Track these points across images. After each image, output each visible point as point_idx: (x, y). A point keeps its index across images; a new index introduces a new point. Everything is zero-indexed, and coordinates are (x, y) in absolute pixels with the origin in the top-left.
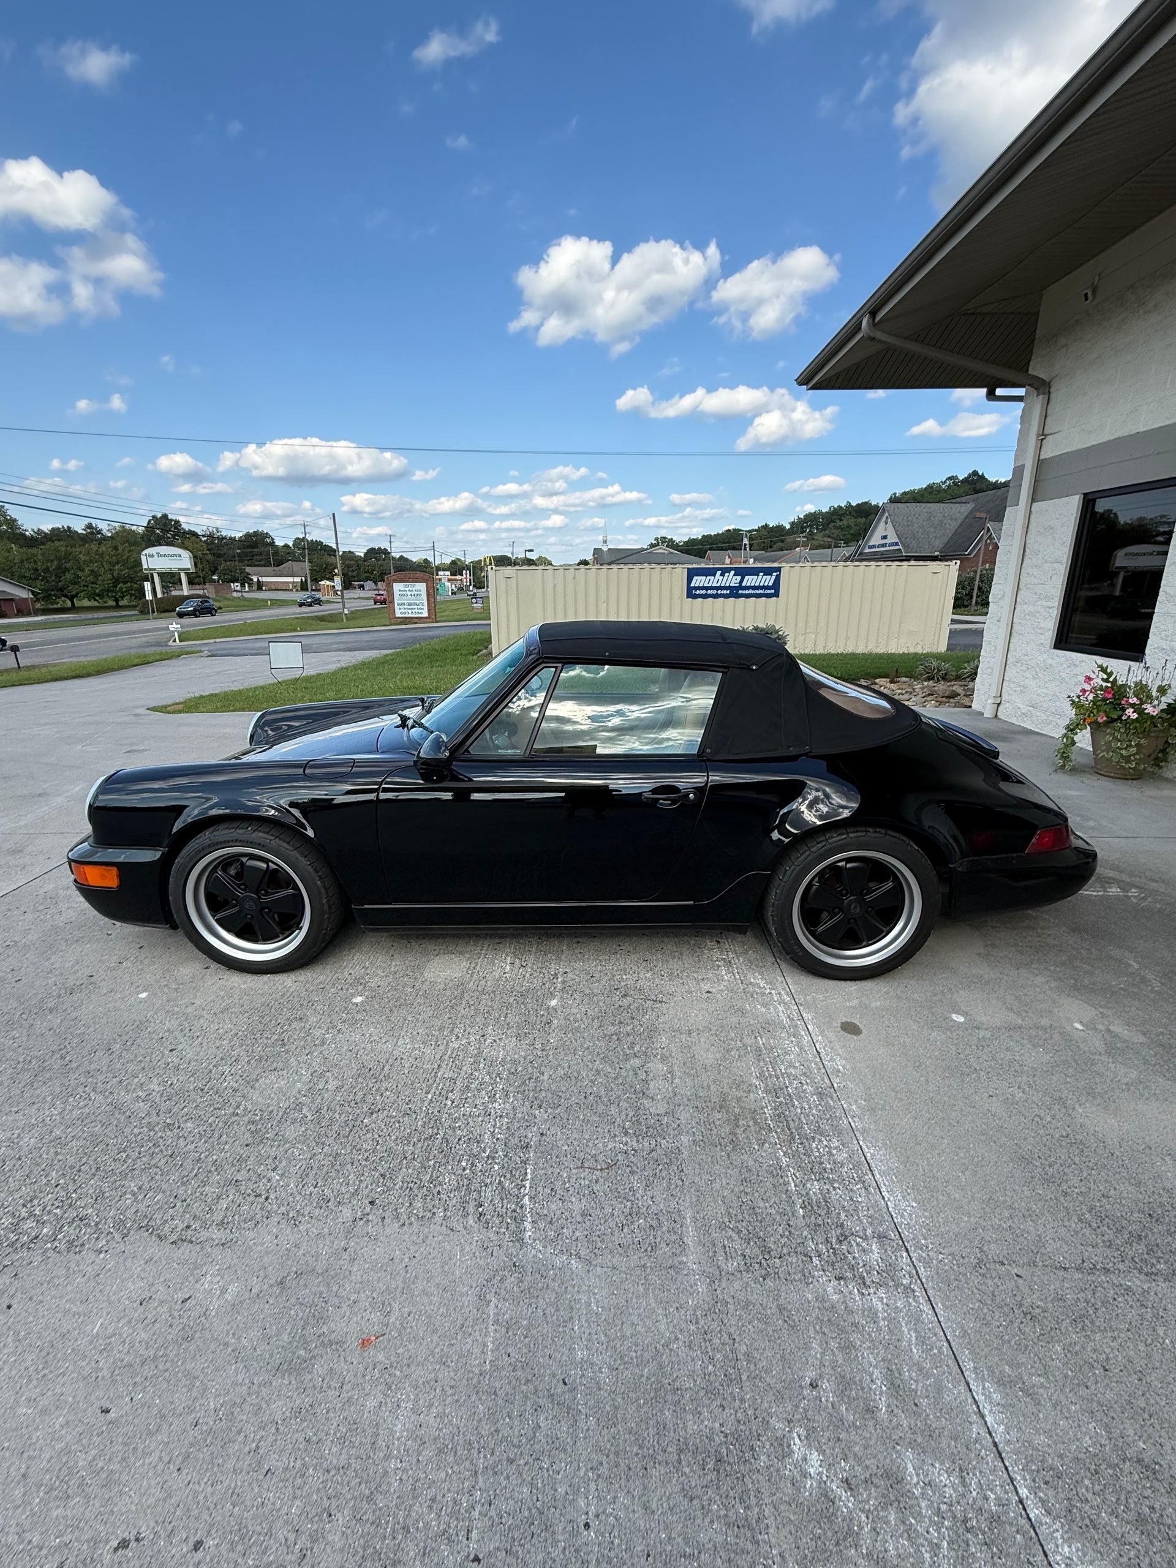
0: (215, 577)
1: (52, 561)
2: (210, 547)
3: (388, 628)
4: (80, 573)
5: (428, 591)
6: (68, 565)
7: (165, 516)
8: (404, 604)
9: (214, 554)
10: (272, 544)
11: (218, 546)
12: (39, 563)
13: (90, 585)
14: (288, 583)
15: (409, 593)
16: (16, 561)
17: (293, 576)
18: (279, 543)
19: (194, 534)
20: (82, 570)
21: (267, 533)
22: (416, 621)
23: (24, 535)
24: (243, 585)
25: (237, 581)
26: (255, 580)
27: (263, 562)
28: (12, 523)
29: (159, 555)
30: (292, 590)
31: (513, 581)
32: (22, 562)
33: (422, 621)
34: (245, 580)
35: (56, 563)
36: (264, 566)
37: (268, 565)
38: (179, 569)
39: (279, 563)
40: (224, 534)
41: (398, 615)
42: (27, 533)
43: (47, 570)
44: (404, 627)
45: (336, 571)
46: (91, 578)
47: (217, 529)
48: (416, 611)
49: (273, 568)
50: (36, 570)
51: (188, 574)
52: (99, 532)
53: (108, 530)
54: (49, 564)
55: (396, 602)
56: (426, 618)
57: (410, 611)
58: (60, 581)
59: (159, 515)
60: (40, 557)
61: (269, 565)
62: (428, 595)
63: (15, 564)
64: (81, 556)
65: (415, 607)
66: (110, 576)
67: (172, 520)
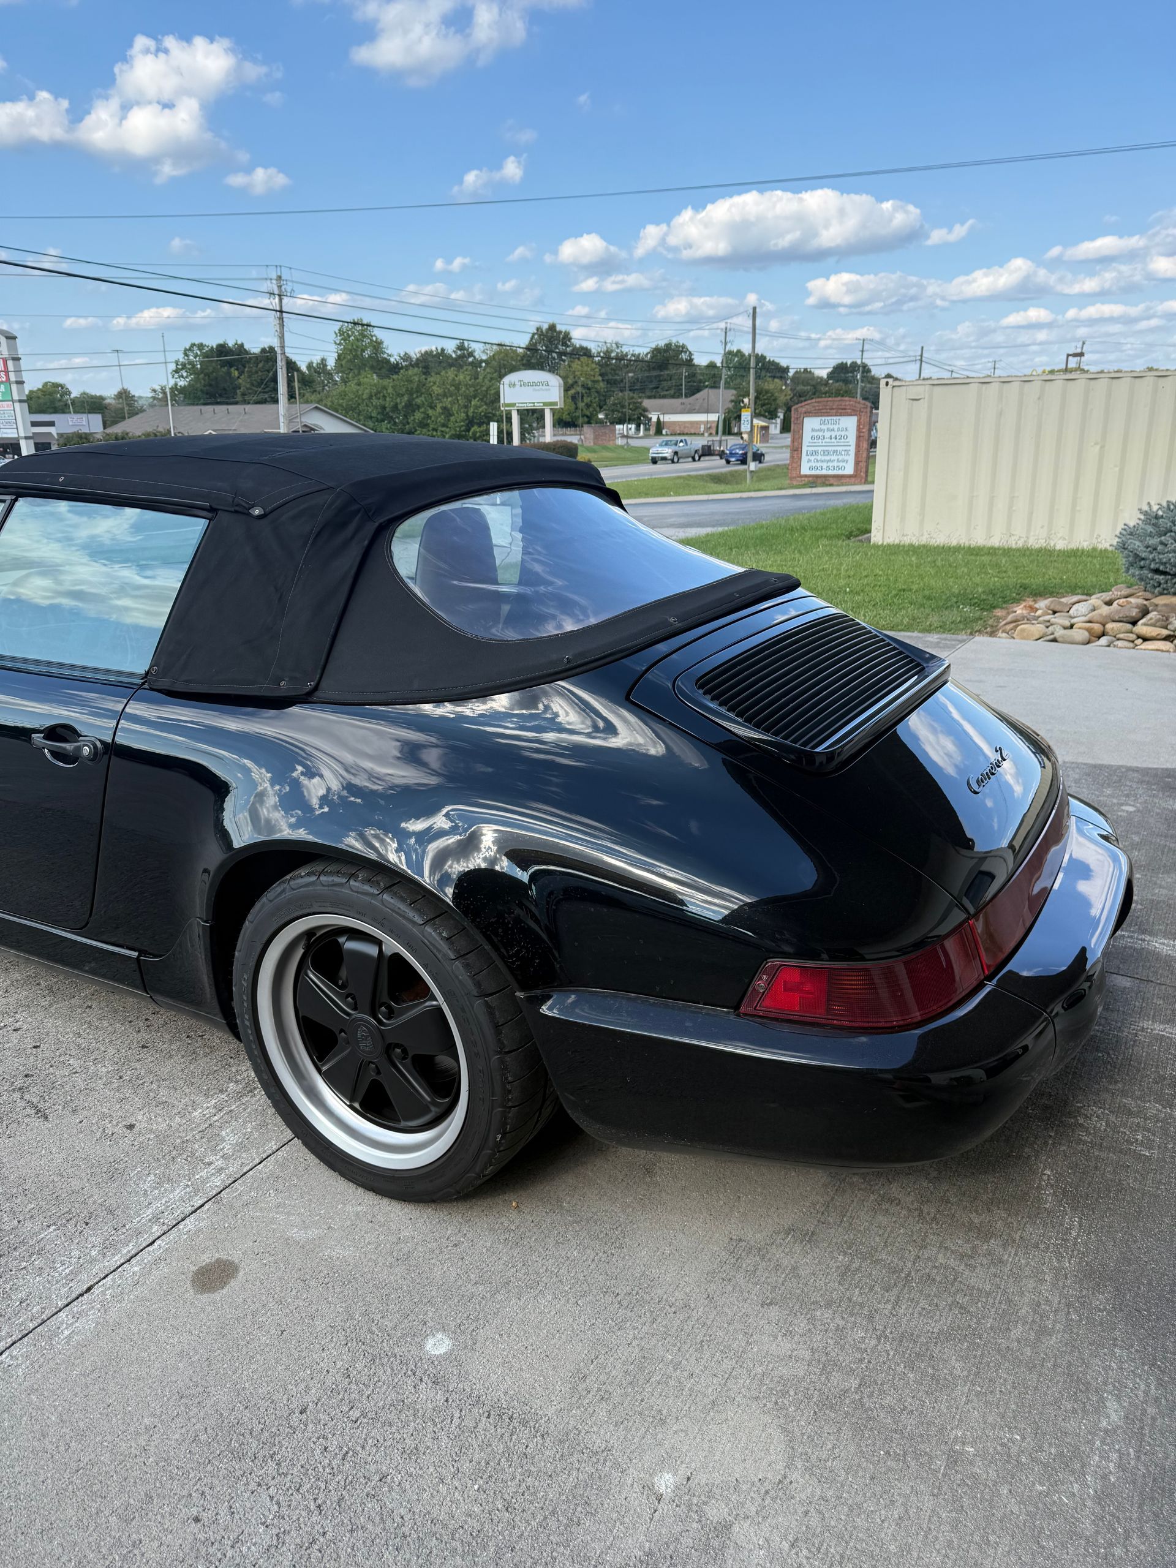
0: (601, 416)
1: (403, 395)
2: (603, 370)
3: (783, 492)
4: (430, 412)
5: (859, 430)
6: (419, 401)
7: (552, 327)
8: (816, 452)
9: (608, 382)
10: (689, 362)
11: (616, 369)
12: (388, 399)
13: (440, 428)
14: (698, 423)
15: (827, 434)
16: (365, 397)
17: (707, 411)
18: (701, 360)
19: (586, 352)
20: (433, 407)
21: (683, 346)
22: (832, 481)
23: (388, 361)
24: (638, 429)
25: (630, 421)
26: (654, 419)
27: (672, 392)
28: (377, 345)
29: (523, 384)
30: (703, 434)
31: (923, 405)
32: (370, 397)
33: (844, 481)
34: (638, 418)
35: (406, 398)
36: (673, 397)
37: (677, 395)
38: (545, 404)
39: (693, 391)
40: (625, 350)
41: (805, 470)
42: (392, 360)
43: (395, 408)
44: (808, 491)
45: (746, 400)
46: (441, 419)
47: (617, 344)
48: (835, 464)
49: (683, 400)
50: (384, 408)
51: (553, 411)
52: (471, 354)
53: (484, 352)
54: (398, 400)
55: (804, 449)
56: (850, 476)
57: (825, 465)
58: (408, 423)
59: (545, 327)
60: (390, 390)
61: (680, 396)
62: (859, 438)
63: (363, 400)
64: (435, 388)
65: (834, 457)
66: (463, 415)
67: (560, 332)
